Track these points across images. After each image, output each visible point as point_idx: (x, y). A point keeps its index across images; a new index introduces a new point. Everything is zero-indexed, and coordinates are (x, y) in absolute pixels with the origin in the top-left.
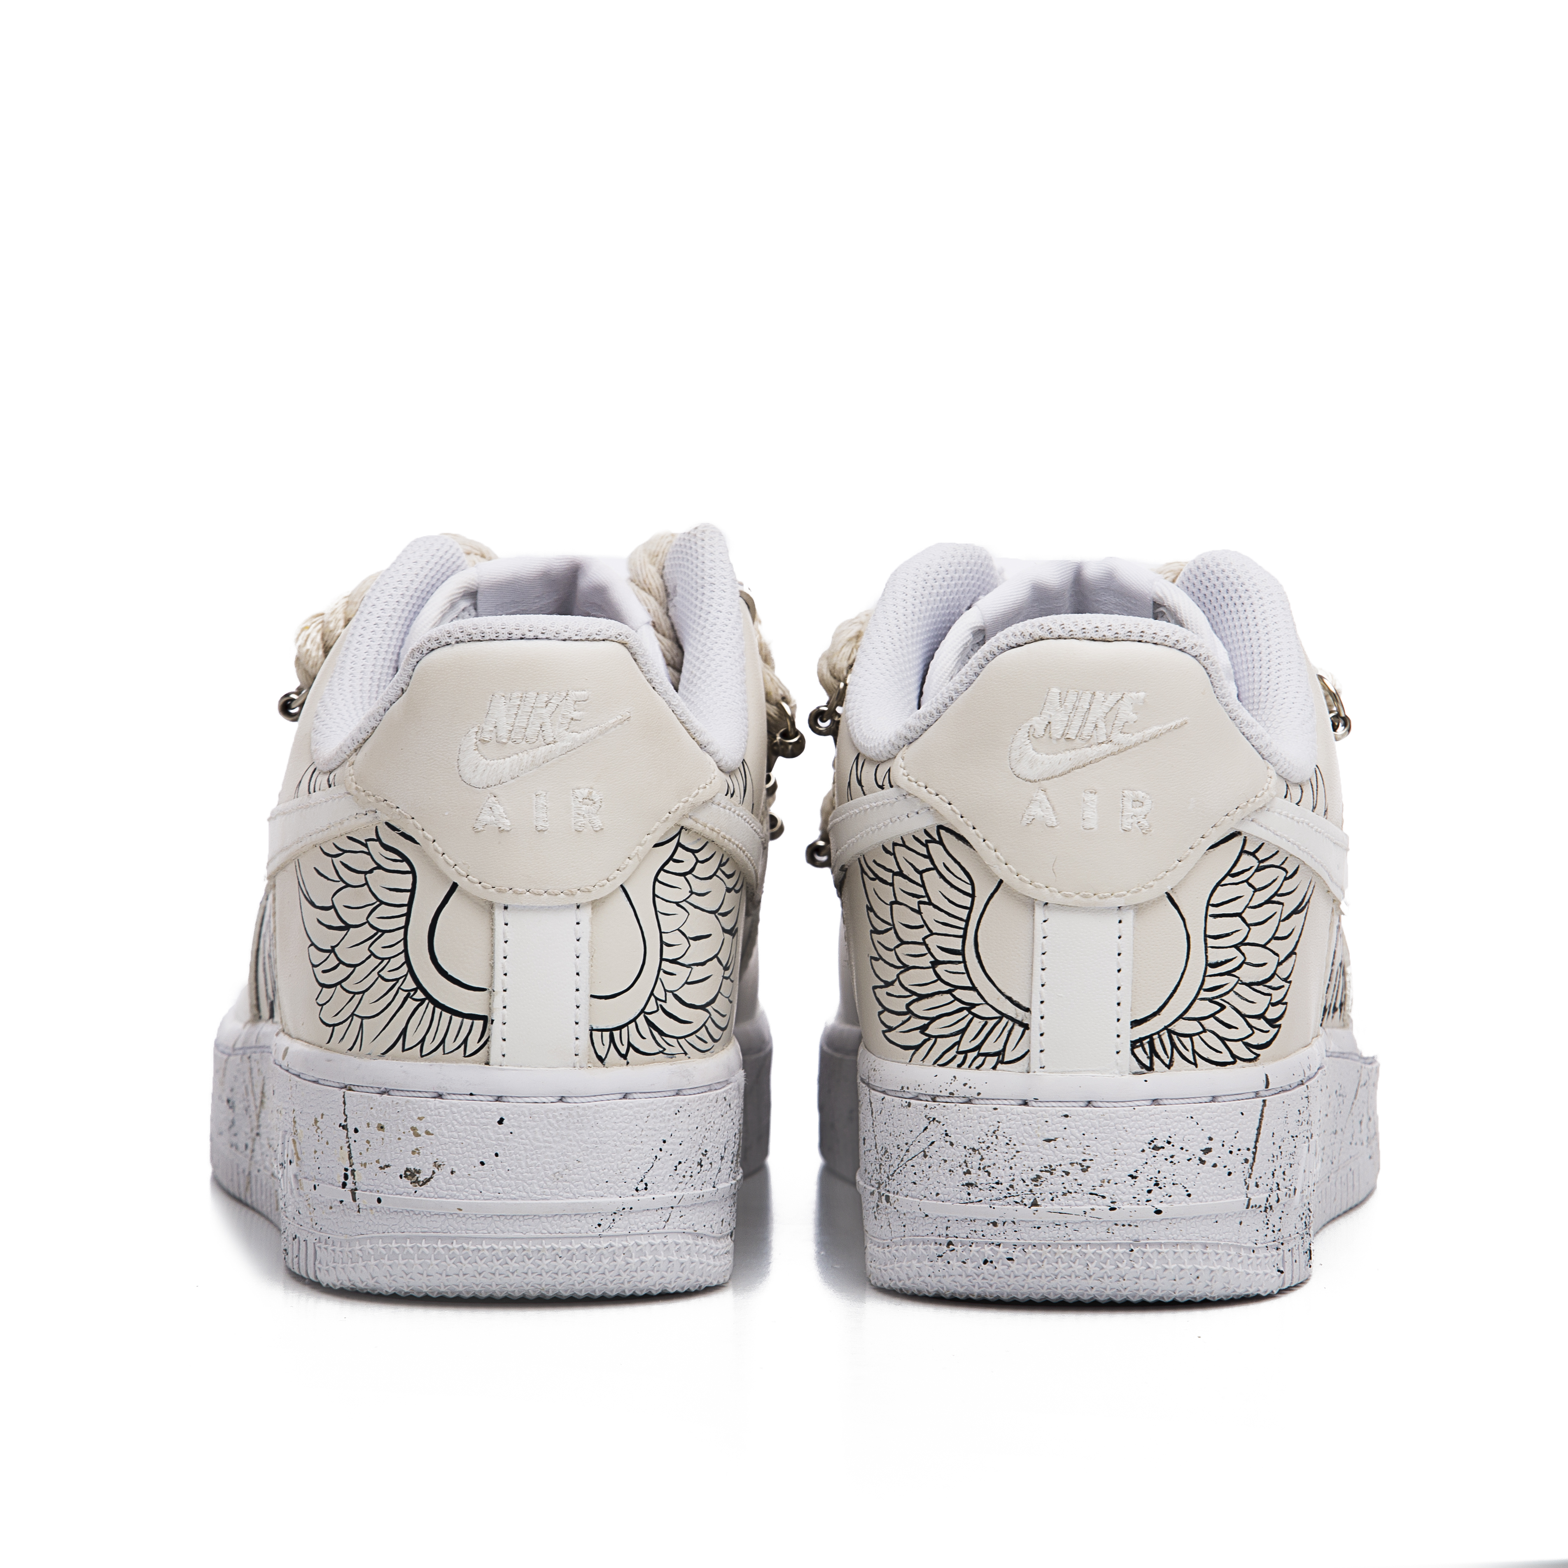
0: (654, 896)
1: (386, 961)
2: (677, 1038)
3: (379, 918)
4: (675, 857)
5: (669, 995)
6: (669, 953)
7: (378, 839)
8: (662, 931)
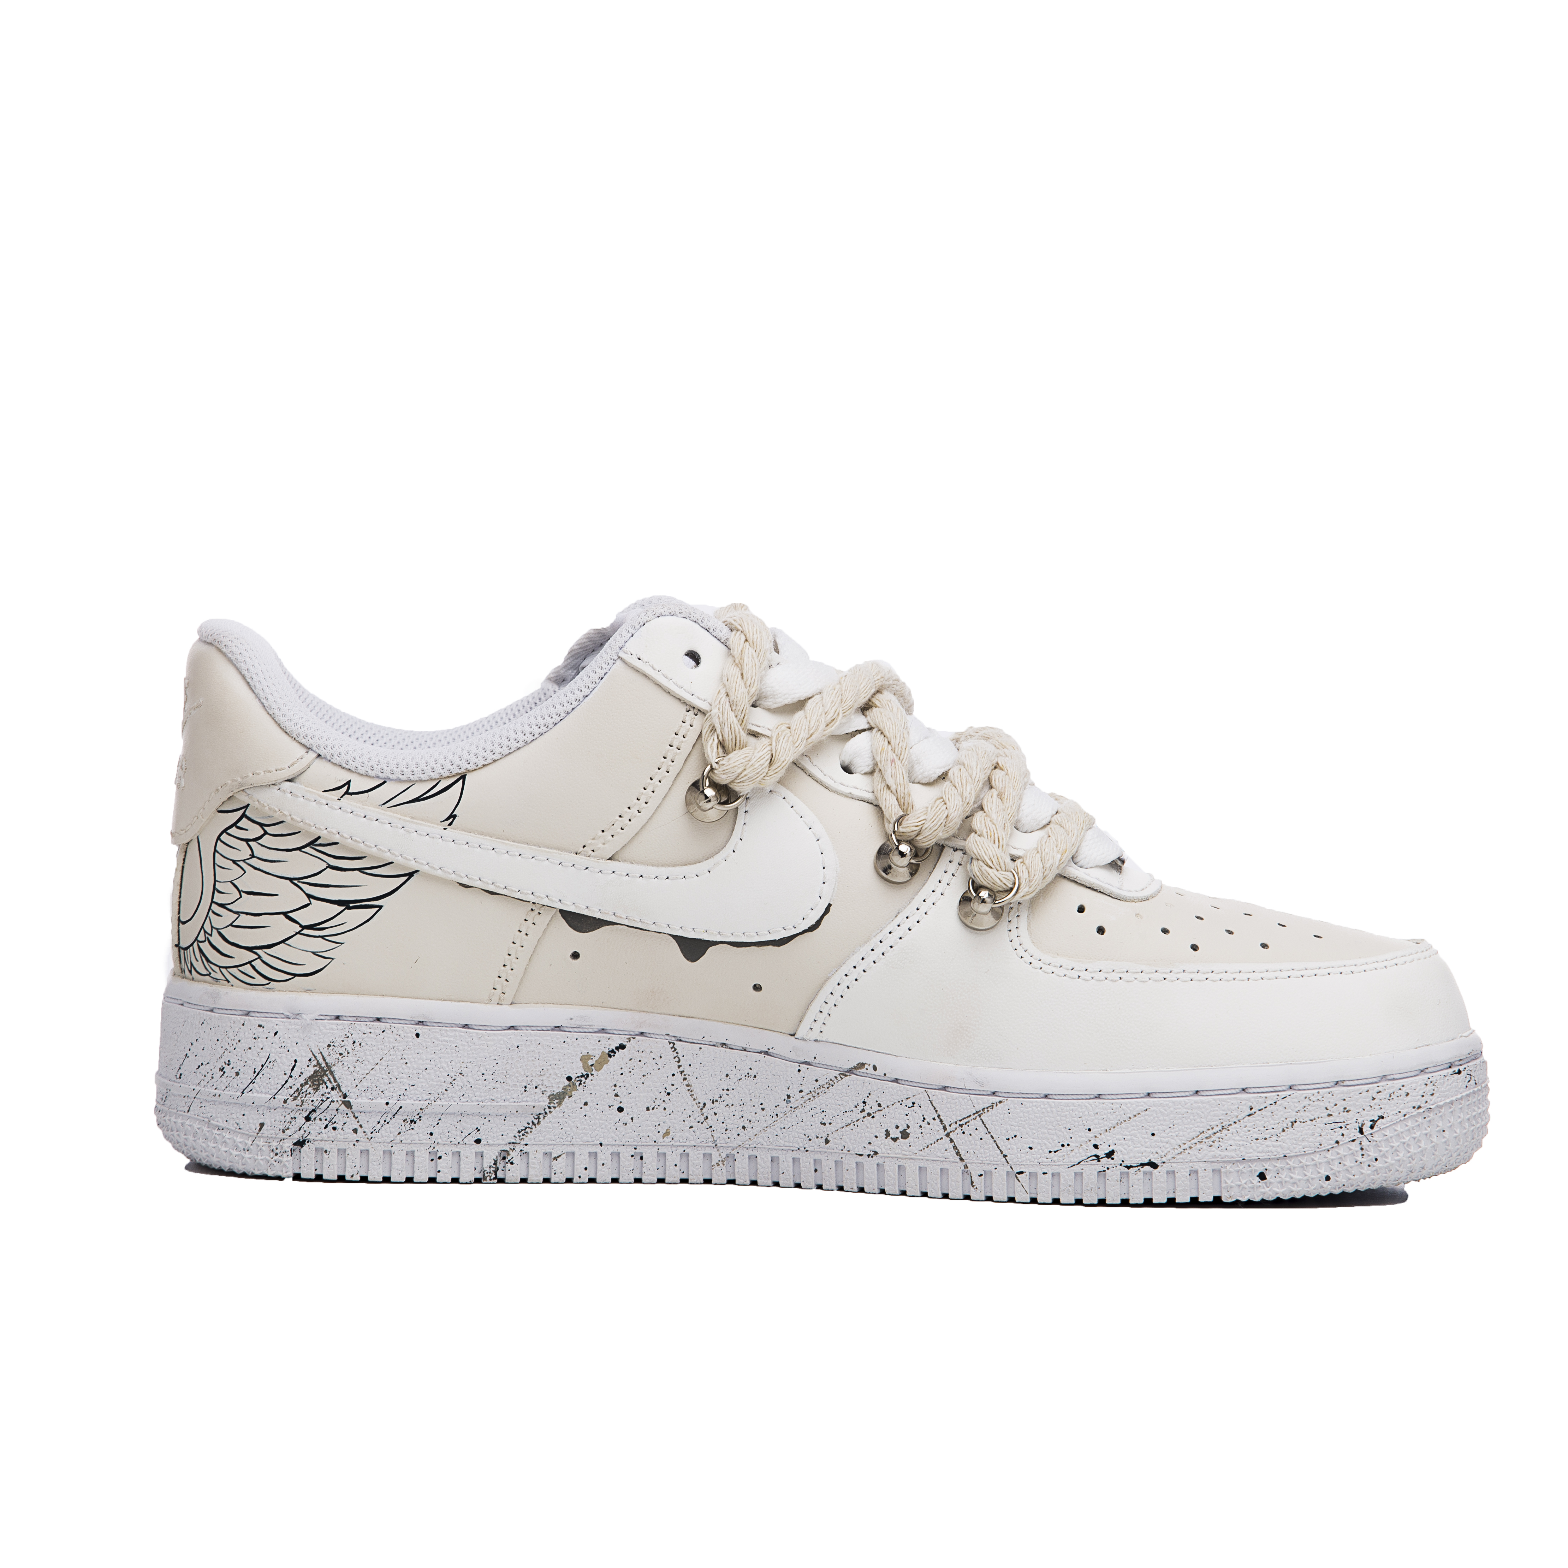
0: (215, 851)
2: (220, 967)
4: (239, 825)
5: (215, 931)
6: (218, 898)
8: (217, 879)
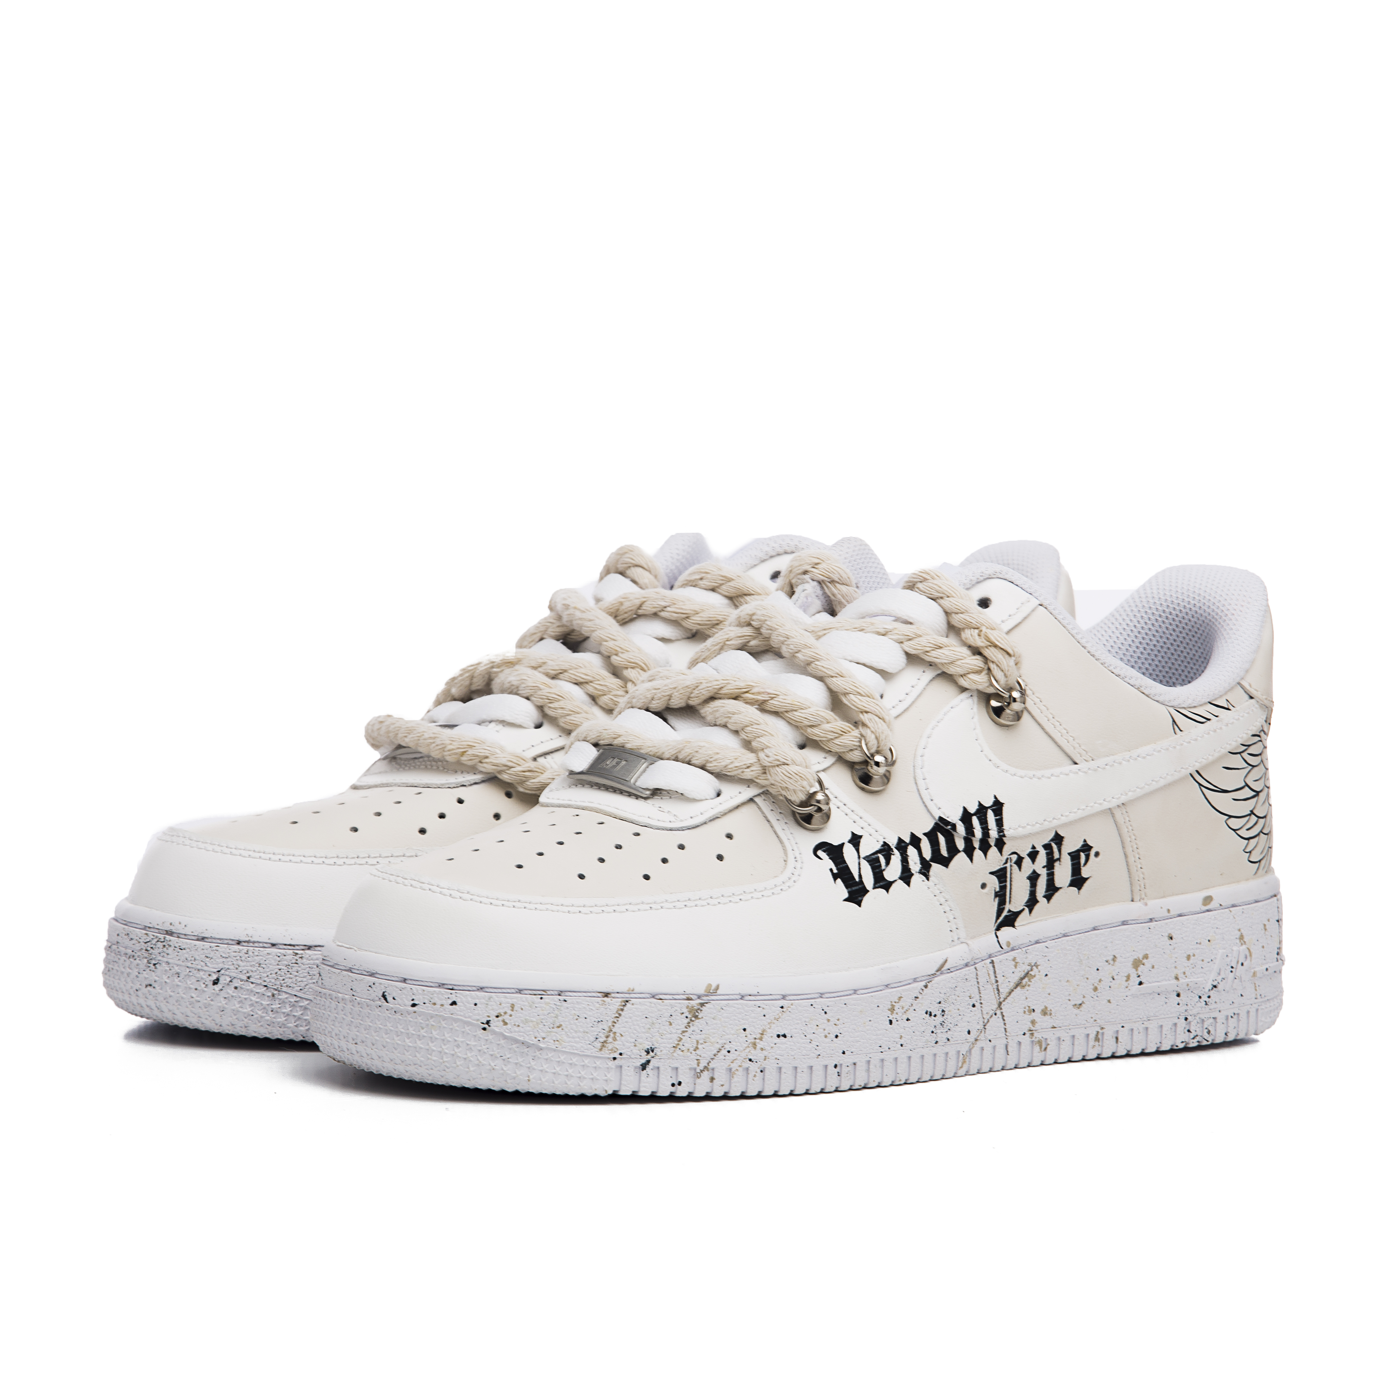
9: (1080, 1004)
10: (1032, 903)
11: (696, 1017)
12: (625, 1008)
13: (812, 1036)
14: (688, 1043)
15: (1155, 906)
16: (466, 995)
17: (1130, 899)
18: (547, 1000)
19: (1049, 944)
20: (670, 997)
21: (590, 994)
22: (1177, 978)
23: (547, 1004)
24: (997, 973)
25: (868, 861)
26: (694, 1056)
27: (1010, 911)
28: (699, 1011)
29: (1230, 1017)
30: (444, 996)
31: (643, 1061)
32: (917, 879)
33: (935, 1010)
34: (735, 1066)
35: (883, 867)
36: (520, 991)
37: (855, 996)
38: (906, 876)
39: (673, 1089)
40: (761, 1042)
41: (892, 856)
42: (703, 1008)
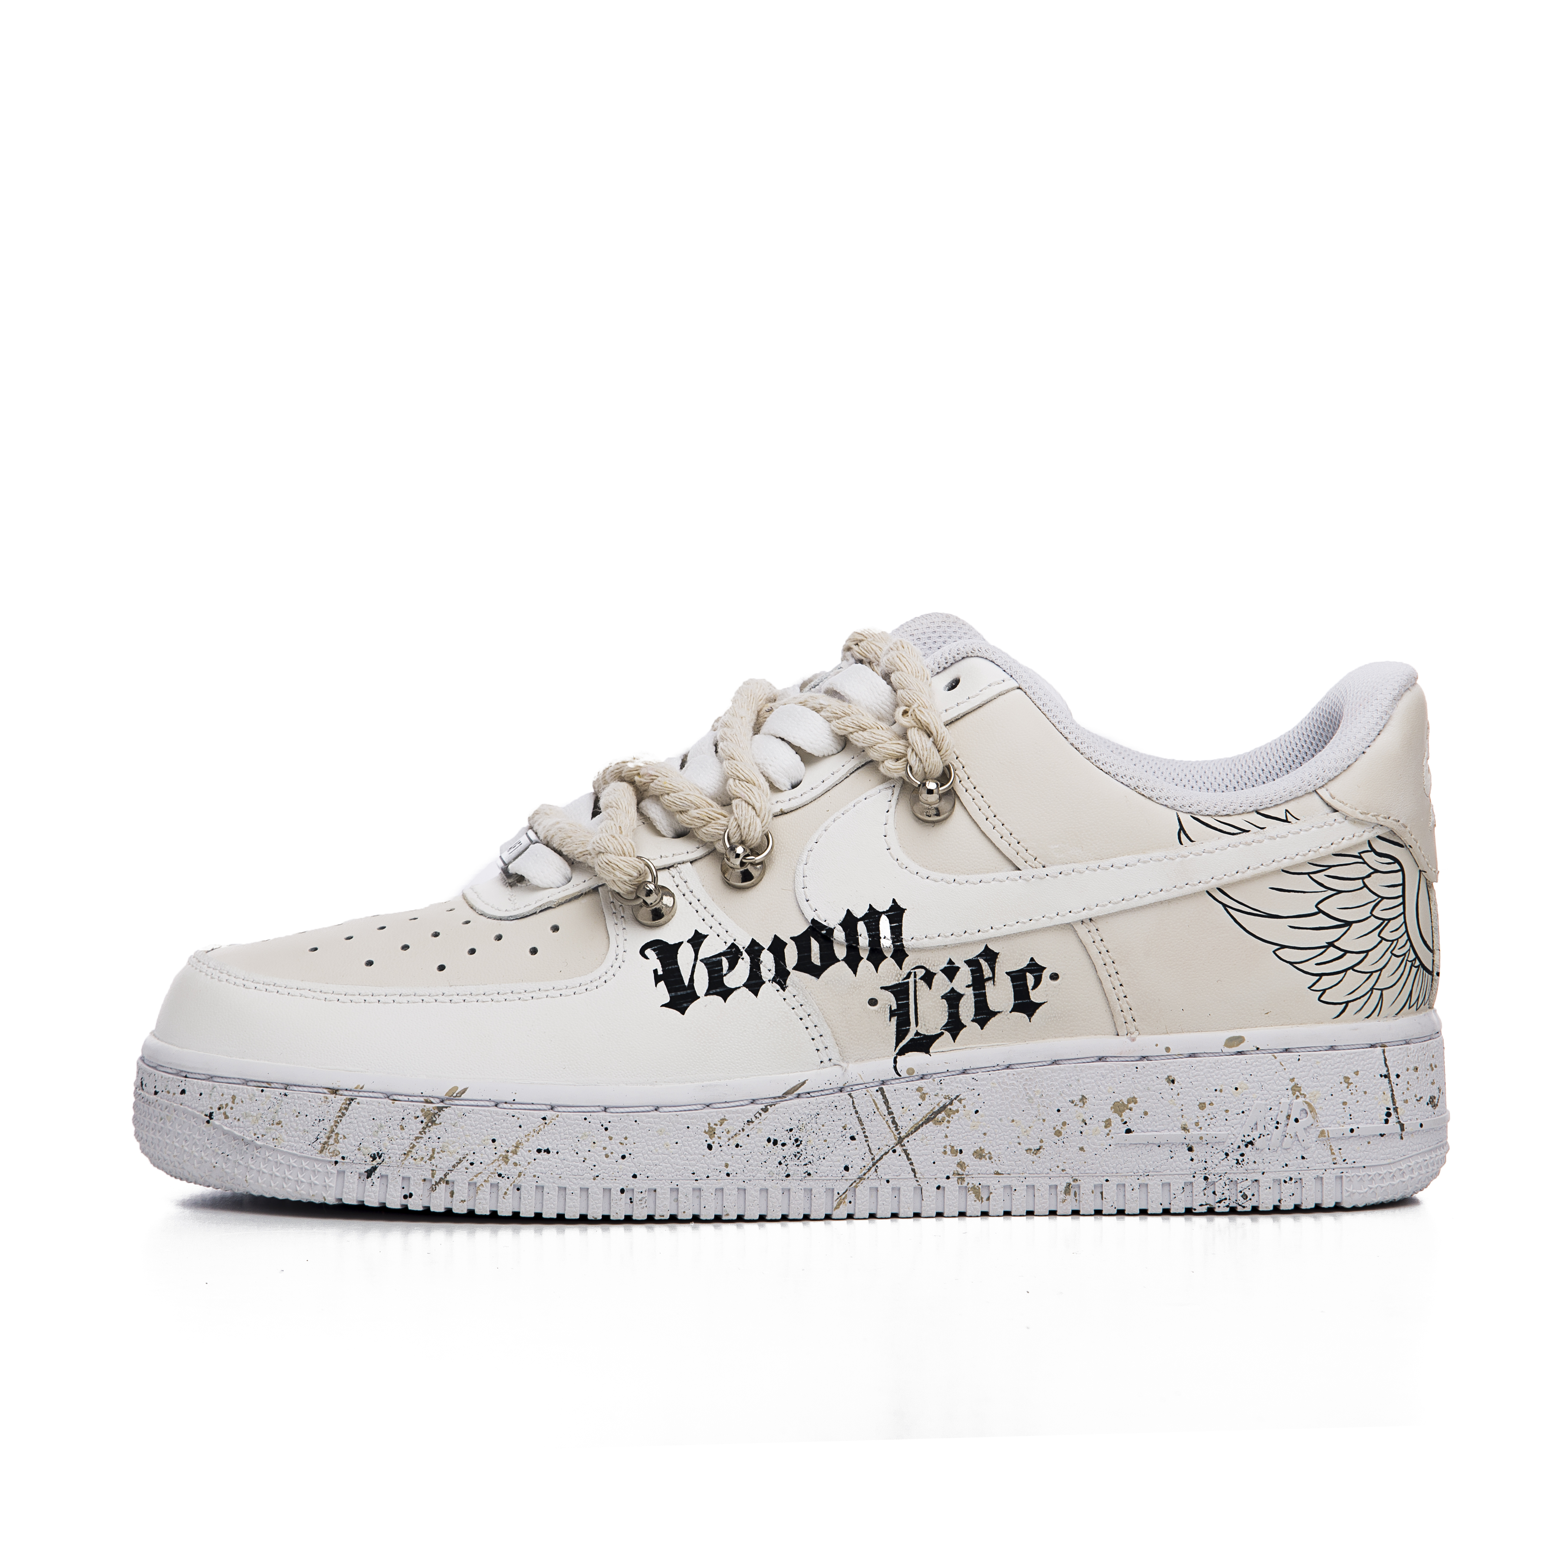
1: (1395, 942)
3: (1382, 910)
7: (1373, 850)
9: (1038, 1150)
10: (954, 1026)
11: (433, 1122)
12: (350, 1108)
13: (587, 1154)
14: (422, 1150)
15: (1146, 1043)
16: (194, 1083)
17: (1116, 1034)
18: (267, 1093)
19: (980, 1075)
20: (406, 1098)
21: (315, 1090)
22: (1185, 1129)
23: (268, 1097)
24: (891, 1102)
25: (705, 964)
26: (428, 1166)
27: (917, 1034)
28: (437, 1116)
29: (1282, 1182)
30: (175, 1084)
31: (368, 1167)
32: (769, 989)
33: (782, 1136)
34: (479, 1180)
35: (724, 972)
36: (246, 1082)
37: (656, 1113)
38: (754, 983)
39: (404, 1202)
40: (515, 1156)
41: (740, 960)
42: (442, 1113)
